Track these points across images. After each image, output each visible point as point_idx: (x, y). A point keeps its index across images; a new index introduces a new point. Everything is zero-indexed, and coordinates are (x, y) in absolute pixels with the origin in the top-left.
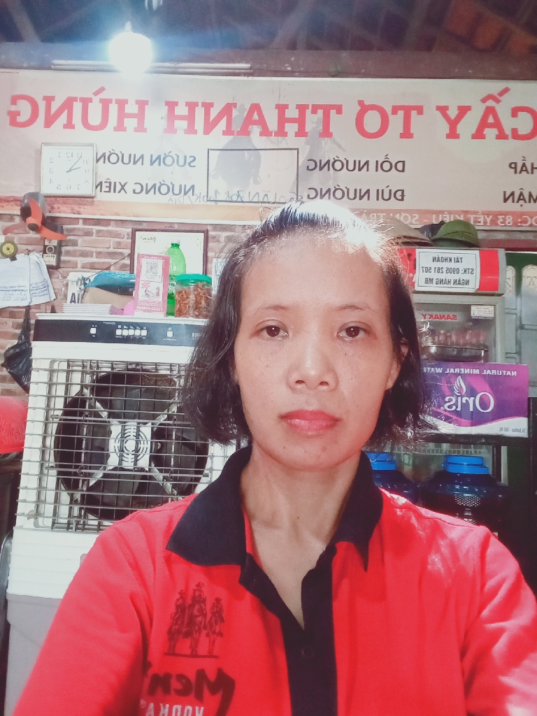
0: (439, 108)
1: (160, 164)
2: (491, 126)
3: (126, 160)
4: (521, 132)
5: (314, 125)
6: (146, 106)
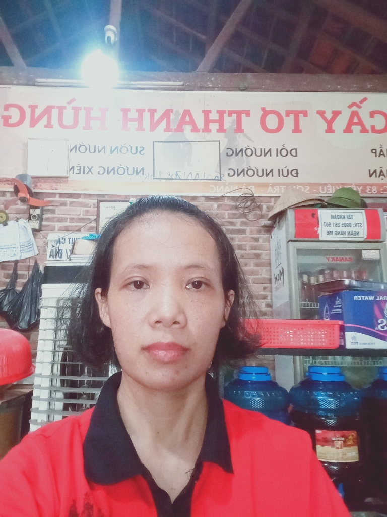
0: (318, 112)
1: (117, 153)
2: (356, 124)
3: (92, 151)
4: (377, 128)
5: (230, 125)
6: (107, 112)
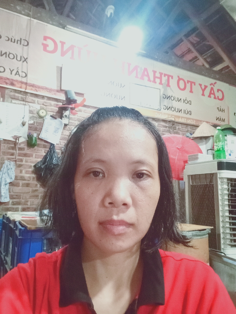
0: (199, 84)
2: (212, 94)
4: (219, 98)
5: (165, 81)
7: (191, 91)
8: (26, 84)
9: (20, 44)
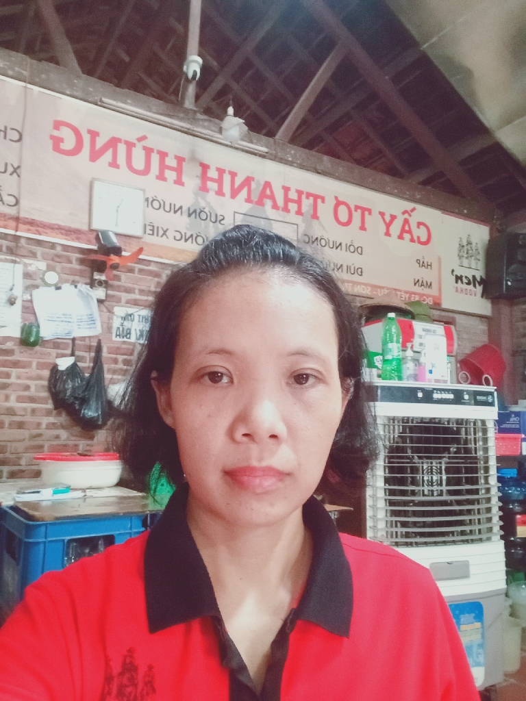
0: (380, 213)
1: (196, 218)
2: (407, 232)
3: (167, 209)
4: (422, 239)
5: (308, 208)
6: (184, 163)
7: (363, 228)
8: (17, 219)
9: (5, 138)
